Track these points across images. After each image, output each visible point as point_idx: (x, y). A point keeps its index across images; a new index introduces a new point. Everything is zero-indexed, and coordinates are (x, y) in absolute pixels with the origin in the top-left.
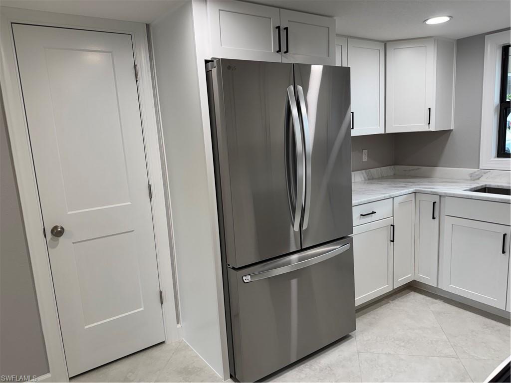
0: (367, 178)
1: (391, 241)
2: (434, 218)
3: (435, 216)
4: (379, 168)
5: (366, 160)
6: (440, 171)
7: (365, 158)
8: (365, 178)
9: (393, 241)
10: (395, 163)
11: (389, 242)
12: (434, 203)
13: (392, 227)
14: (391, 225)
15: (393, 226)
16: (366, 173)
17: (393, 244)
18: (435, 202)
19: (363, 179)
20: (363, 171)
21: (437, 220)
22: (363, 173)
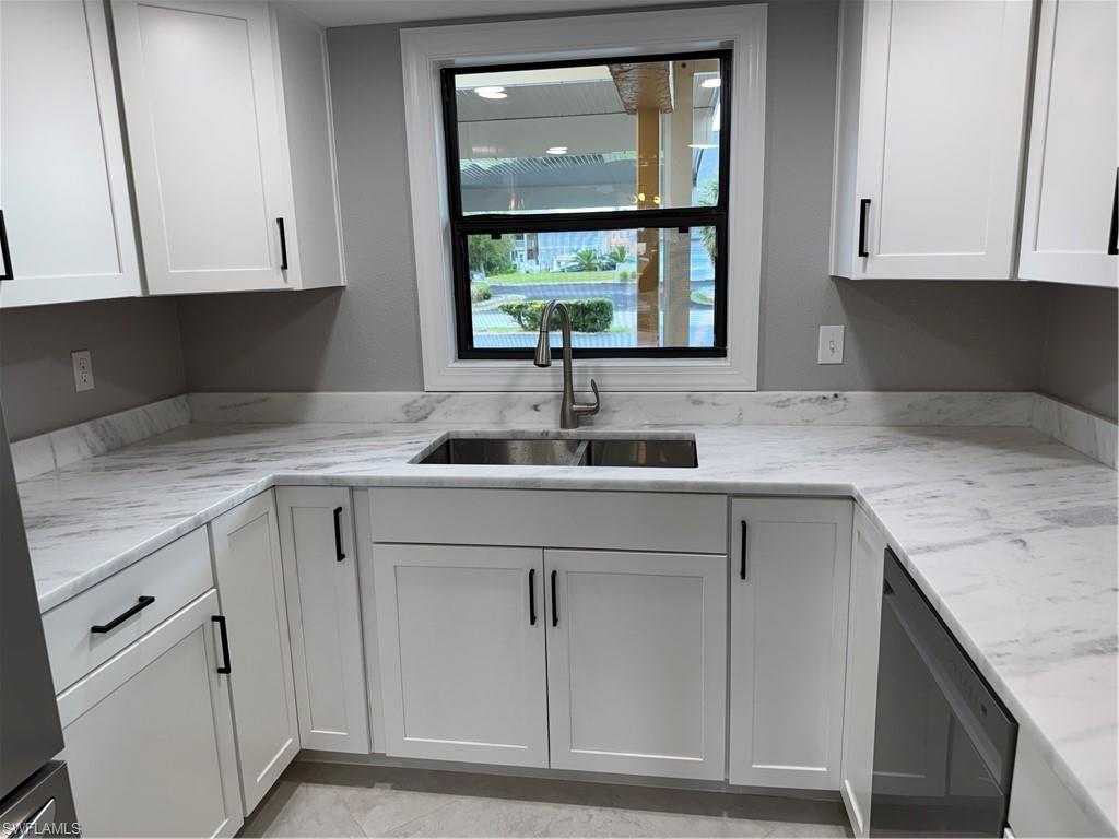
0: (100, 449)
1: (220, 671)
2: (340, 557)
3: (345, 550)
4: (139, 410)
5: (90, 385)
6: (326, 402)
7: (84, 380)
8: (93, 449)
9: (227, 670)
10: (188, 385)
11: (214, 675)
12: (337, 512)
13: (217, 624)
14: (214, 619)
15: (221, 620)
16: (95, 431)
17: (229, 679)
18: (339, 509)
19: (88, 454)
20: (84, 426)
21: (349, 560)
22: (84, 434)
